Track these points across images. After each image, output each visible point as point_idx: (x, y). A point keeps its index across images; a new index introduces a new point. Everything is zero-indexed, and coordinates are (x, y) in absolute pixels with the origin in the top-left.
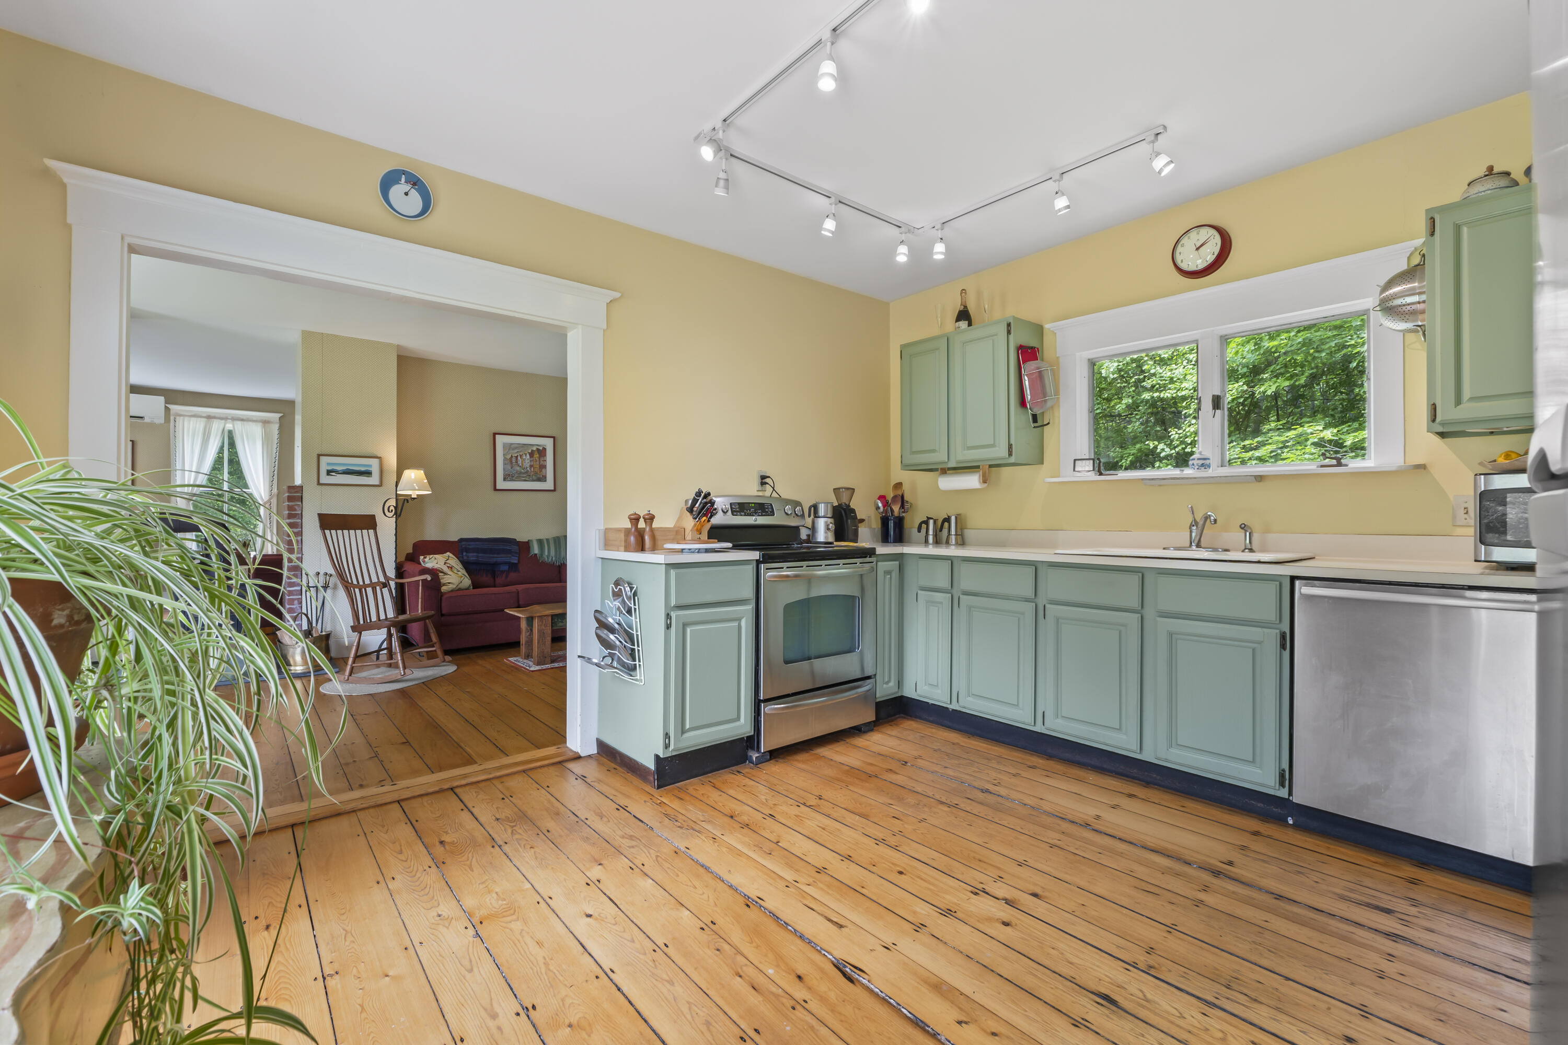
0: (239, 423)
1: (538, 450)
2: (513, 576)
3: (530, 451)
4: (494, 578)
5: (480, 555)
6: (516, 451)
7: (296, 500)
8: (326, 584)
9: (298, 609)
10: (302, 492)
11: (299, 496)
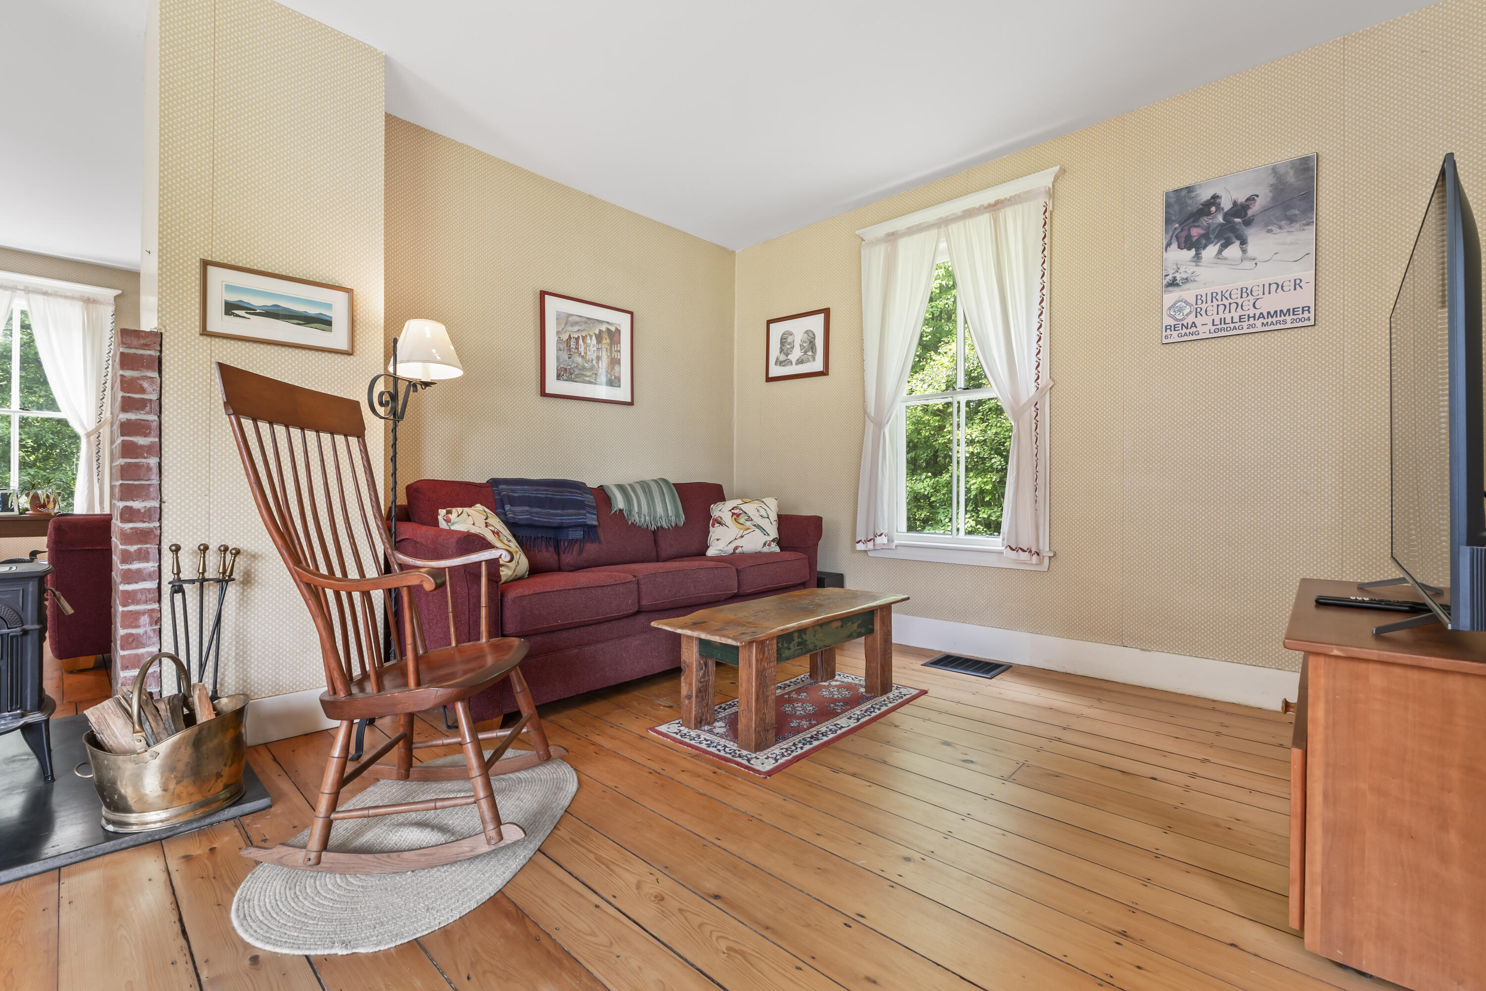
0: (41, 298)
1: (608, 330)
2: (591, 549)
3: (597, 332)
4: (559, 555)
5: (535, 510)
6: (576, 328)
7: (143, 366)
8: (224, 573)
9: (150, 638)
10: (159, 348)
11: (151, 355)
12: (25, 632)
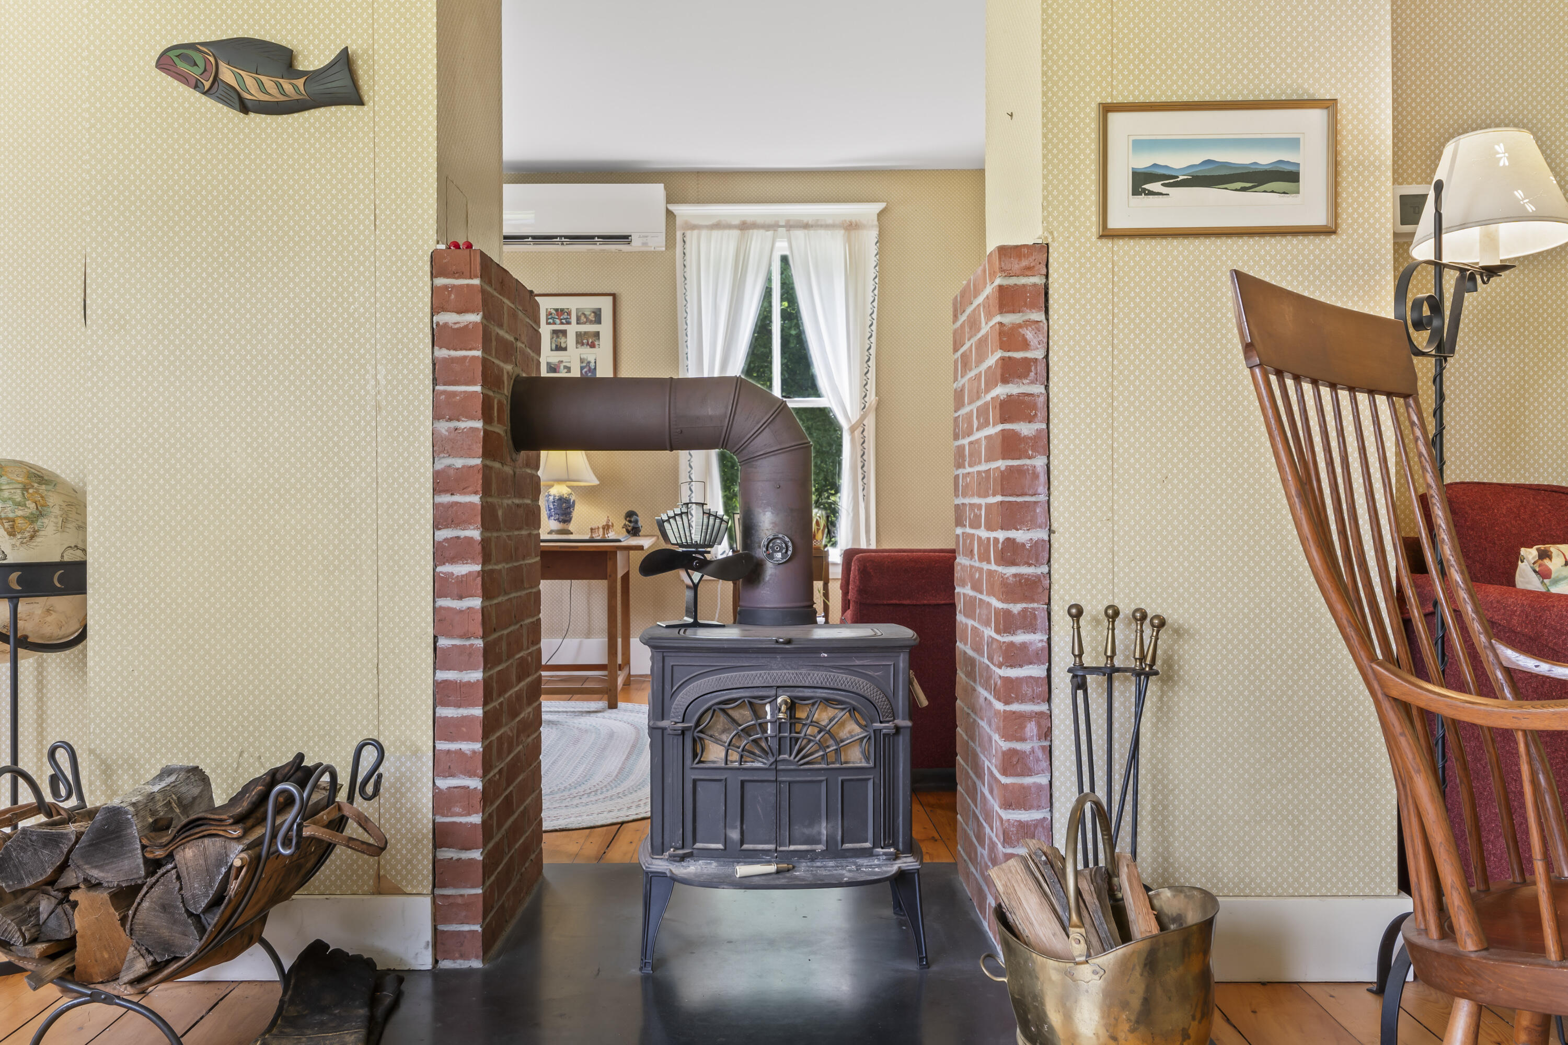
0: (799, 234)
7: (1025, 305)
8: (1143, 658)
9: (1038, 760)
10: (1044, 271)
11: (1035, 285)
12: (898, 729)
